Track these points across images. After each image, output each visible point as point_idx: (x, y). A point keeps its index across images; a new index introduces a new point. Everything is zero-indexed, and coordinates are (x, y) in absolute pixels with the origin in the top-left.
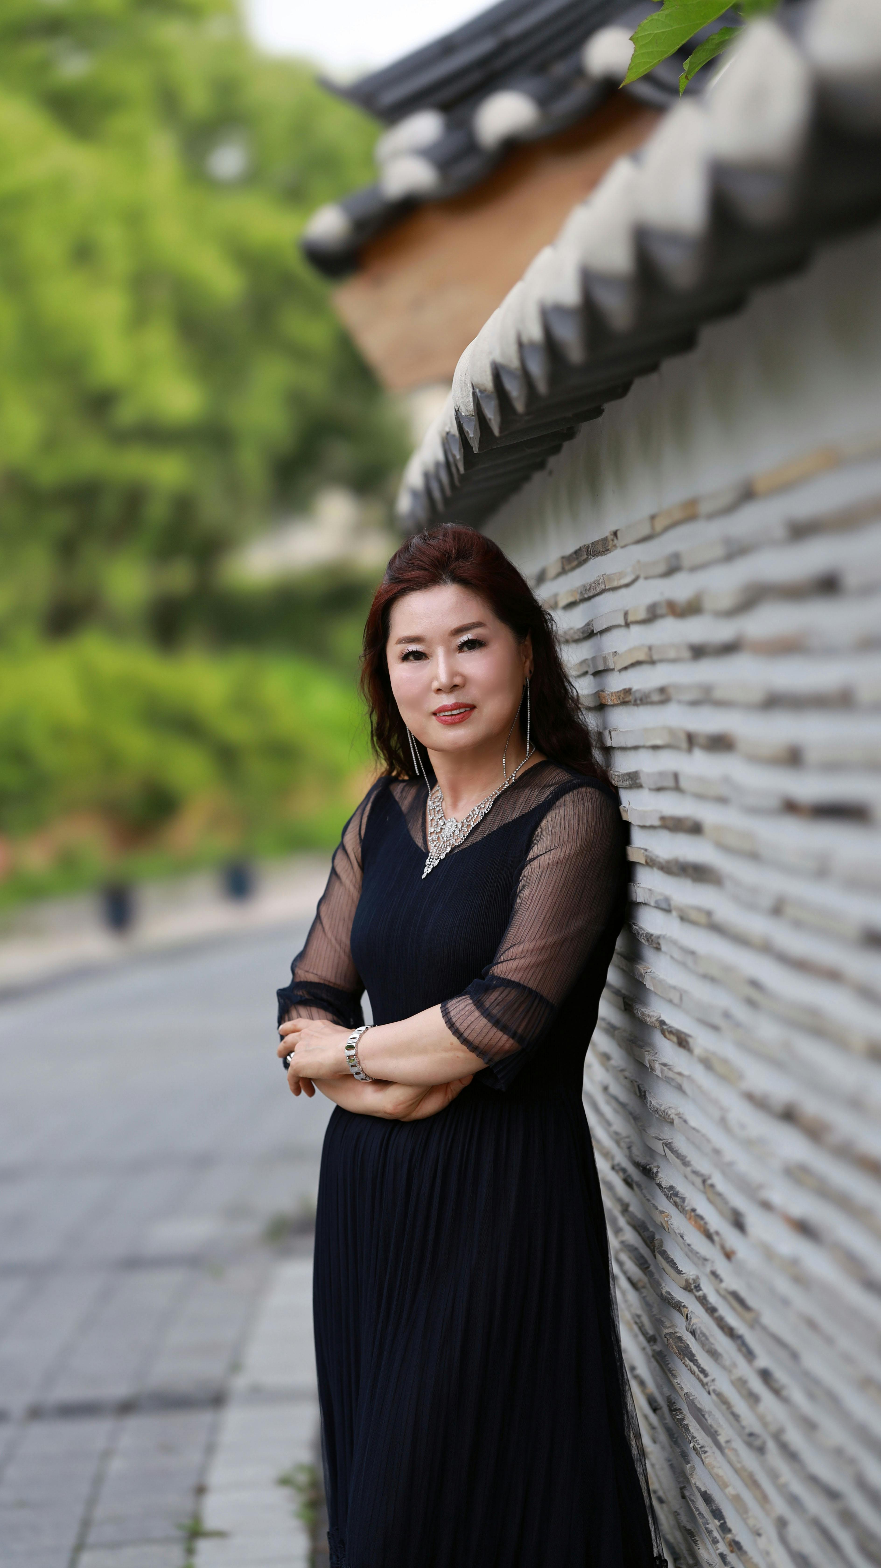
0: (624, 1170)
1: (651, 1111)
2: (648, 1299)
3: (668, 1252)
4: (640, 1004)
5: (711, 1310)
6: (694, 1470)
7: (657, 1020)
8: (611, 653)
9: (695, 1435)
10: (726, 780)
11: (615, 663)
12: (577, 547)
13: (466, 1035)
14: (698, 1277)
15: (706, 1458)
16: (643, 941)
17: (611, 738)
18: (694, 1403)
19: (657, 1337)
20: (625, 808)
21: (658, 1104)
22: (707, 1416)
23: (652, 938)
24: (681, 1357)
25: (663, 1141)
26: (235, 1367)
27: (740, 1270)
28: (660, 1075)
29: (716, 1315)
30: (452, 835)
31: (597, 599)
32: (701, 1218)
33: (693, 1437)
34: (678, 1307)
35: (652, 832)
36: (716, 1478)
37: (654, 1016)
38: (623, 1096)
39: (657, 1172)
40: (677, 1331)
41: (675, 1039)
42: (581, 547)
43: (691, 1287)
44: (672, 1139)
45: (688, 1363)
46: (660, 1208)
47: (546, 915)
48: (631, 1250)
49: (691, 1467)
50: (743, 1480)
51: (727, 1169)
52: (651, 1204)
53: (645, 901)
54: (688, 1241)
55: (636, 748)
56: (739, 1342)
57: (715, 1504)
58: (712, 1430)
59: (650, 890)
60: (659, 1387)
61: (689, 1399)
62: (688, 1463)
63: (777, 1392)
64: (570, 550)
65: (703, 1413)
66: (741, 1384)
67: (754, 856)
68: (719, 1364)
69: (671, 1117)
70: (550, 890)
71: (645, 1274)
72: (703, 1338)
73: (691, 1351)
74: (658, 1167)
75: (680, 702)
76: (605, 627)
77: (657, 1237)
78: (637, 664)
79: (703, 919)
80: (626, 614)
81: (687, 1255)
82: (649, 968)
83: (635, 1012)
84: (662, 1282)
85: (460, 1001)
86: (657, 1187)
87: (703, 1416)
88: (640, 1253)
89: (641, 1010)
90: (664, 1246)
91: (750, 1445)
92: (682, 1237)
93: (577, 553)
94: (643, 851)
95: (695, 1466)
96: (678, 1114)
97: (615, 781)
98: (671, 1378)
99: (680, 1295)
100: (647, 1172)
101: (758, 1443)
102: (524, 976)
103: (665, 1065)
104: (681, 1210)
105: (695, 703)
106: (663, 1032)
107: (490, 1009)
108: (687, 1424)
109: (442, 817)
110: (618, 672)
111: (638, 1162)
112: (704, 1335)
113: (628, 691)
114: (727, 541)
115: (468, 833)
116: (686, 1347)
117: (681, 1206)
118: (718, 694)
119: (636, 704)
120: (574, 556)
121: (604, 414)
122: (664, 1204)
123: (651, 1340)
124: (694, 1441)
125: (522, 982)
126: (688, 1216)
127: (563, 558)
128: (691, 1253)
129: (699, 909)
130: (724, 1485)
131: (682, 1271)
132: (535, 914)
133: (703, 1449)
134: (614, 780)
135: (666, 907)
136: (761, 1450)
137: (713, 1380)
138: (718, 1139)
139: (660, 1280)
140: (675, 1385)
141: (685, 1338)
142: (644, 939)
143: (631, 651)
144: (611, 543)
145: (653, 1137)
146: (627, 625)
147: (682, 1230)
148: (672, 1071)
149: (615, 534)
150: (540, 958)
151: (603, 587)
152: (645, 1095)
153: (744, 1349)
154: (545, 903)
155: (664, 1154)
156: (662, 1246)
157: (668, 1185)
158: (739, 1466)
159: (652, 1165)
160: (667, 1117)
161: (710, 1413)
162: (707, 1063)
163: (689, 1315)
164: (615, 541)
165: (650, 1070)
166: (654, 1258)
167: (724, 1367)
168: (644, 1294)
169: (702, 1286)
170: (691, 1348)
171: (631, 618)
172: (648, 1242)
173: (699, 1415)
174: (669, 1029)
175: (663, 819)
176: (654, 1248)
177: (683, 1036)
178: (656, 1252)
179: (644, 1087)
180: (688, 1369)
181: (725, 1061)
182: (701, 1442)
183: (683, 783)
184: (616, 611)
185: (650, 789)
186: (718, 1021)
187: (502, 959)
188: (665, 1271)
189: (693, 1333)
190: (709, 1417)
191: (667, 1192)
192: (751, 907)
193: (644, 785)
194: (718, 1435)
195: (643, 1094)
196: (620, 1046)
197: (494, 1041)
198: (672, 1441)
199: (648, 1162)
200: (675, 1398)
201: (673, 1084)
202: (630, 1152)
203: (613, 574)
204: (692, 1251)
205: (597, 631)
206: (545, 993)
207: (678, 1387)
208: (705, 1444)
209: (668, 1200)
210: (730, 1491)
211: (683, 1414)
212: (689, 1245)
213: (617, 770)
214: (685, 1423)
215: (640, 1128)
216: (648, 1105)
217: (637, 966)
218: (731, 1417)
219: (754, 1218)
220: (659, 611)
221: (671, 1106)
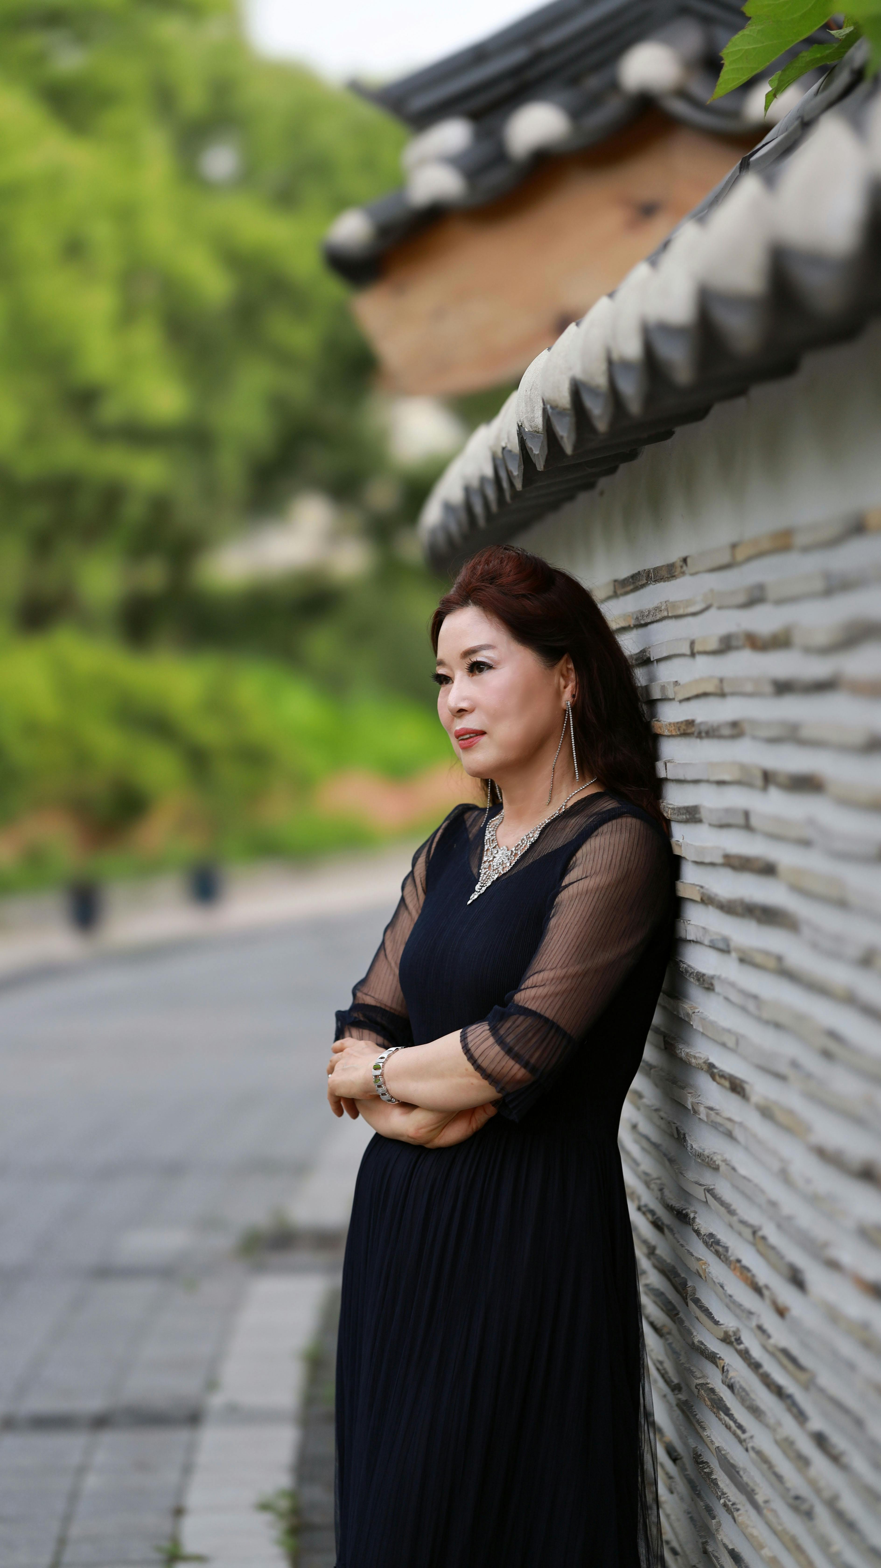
0: (652, 1212)
1: (691, 1155)
2: (674, 1345)
3: (702, 1300)
4: (684, 1044)
5: (755, 1366)
6: (720, 1526)
7: (705, 1062)
8: (672, 683)
9: (725, 1490)
10: (811, 822)
11: (675, 693)
12: (636, 571)
13: (479, 1061)
14: (738, 1330)
15: (739, 1516)
16: (692, 980)
17: (666, 769)
18: (727, 1458)
19: (683, 1385)
20: (679, 843)
21: (700, 1147)
22: (741, 1473)
23: (704, 977)
24: (715, 1410)
25: (704, 1187)
26: (212, 1385)
27: (796, 1328)
28: (705, 1119)
29: (761, 1371)
30: (501, 863)
31: (655, 626)
32: (748, 1270)
33: (723, 1492)
34: (713, 1358)
35: (710, 869)
36: (749, 1538)
37: (701, 1058)
38: (655, 1136)
39: (694, 1218)
40: (709, 1382)
41: (727, 1084)
42: (639, 572)
43: (730, 1340)
44: (714, 1185)
45: (722, 1417)
46: (695, 1254)
47: (570, 944)
48: (658, 1295)
49: (717, 1522)
50: (784, 1544)
51: (784, 1224)
52: (686, 1249)
53: (696, 939)
54: (729, 1292)
55: (696, 782)
56: (789, 1401)
57: (745, 1563)
58: (749, 1489)
59: (704, 928)
60: (681, 1436)
61: (721, 1453)
62: (714, 1518)
63: (835, 1458)
64: (624, 572)
65: (737, 1470)
66: (787, 1445)
67: (842, 904)
68: (761, 1421)
69: (717, 1163)
70: (577, 919)
71: (674, 1321)
72: (743, 1394)
73: (725, 1405)
74: (696, 1212)
75: (754, 738)
76: (665, 655)
77: (690, 1284)
78: (705, 695)
79: (772, 963)
80: (692, 643)
81: (727, 1306)
82: (697, 1008)
83: (678, 1052)
84: (693, 1330)
85: (477, 1028)
86: (695, 1234)
87: (738, 1472)
88: (667, 1299)
89: (684, 1051)
90: (697, 1293)
91: (796, 1509)
92: (722, 1287)
93: (635, 577)
94: (698, 888)
95: (721, 1522)
96: (724, 1161)
97: (668, 814)
98: (700, 1430)
99: (714, 1345)
100: (683, 1217)
101: (805, 1507)
102: (542, 1005)
103: (711, 1109)
104: (724, 1259)
105: (773, 741)
106: (713, 1076)
107: (504, 1036)
108: (716, 1479)
109: (496, 846)
110: (678, 703)
111: (672, 1205)
112: (744, 1390)
113: (690, 723)
114: (827, 576)
115: (514, 862)
116: (719, 1399)
117: (725, 1256)
118: (805, 733)
119: (699, 736)
120: (631, 580)
121: (674, 436)
122: (700, 1250)
123: (676, 1388)
124: (724, 1498)
125: (538, 1011)
126: (732, 1267)
127: (615, 581)
128: (732, 1304)
129: (767, 953)
130: (758, 1547)
131: (718, 1322)
132: (560, 943)
133: (735, 1506)
134: (667, 812)
135: (723, 948)
136: (809, 1515)
137: (752, 1437)
138: (774, 1190)
139: (691, 1328)
140: (705, 1438)
141: (717, 1390)
142: (694, 978)
143: (697, 682)
144: (679, 569)
145: (692, 1182)
146: (693, 655)
147: (721, 1280)
148: (721, 1116)
149: (685, 560)
150: (559, 988)
151: (665, 614)
152: (684, 1138)
153: (795, 1410)
154: (570, 931)
155: (705, 1200)
156: (694, 1294)
157: (708, 1232)
158: (780, 1528)
159: (689, 1210)
160: (712, 1162)
161: (745, 1470)
162: (766, 1112)
163: (725, 1368)
164: (685, 568)
165: (692, 1112)
166: (685, 1305)
167: (767, 1426)
168: (670, 1341)
169: (743, 1339)
170: (724, 1401)
171: (697, 648)
172: (680, 1288)
173: (732, 1471)
174: (721, 1073)
175: (727, 857)
176: (686, 1296)
177: (738, 1082)
178: (689, 1299)
179: (683, 1129)
180: (723, 1424)
181: (790, 1112)
182: (733, 1499)
183: (754, 821)
184: (681, 639)
185: (710, 825)
186: (783, 1068)
187: (523, 987)
188: (698, 1320)
189: (731, 1387)
190: (744, 1473)
191: (707, 1240)
192: (834, 955)
193: (704, 820)
194: (755, 1494)
195: (682, 1136)
196: (656, 1085)
197: (506, 1070)
198: (695, 1494)
199: (684, 1207)
200: (701, 1450)
201: (721, 1129)
202: (662, 1194)
203: (679, 601)
204: (734, 1302)
205: (655, 659)
206: (562, 1023)
207: (707, 1440)
208: (737, 1501)
209: (709, 1249)
210: (766, 1552)
211: (710, 1468)
212: (730, 1296)
213: (671, 802)
214: (713, 1477)
215: (677, 1171)
216: (689, 1149)
217: (683, 1005)
218: (773, 1479)
219: (814, 1274)
220: (734, 643)
221: (715, 1151)
